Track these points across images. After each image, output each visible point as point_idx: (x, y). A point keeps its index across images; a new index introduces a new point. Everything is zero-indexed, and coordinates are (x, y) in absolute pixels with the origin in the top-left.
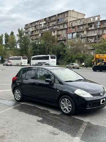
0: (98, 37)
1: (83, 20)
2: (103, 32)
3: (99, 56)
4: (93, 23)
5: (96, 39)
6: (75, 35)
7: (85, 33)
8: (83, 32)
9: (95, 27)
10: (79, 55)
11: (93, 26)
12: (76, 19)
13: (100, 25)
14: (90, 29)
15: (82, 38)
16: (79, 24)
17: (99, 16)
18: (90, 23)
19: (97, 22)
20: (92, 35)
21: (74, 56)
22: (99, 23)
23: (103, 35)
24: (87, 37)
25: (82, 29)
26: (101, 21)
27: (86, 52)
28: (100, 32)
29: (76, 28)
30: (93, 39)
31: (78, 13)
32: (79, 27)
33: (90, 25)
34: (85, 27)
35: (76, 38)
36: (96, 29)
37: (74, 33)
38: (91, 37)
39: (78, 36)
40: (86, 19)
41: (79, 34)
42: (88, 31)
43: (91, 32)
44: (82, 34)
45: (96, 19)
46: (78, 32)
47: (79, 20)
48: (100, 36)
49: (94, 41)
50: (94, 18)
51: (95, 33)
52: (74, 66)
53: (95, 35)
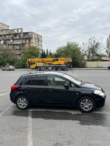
0: (22, 45)
1: (9, 31)
2: (26, 41)
3: (31, 60)
4: (18, 34)
5: (21, 46)
6: (3, 42)
7: (11, 41)
8: (10, 40)
9: (19, 37)
10: (9, 59)
11: (18, 36)
12: (2, 29)
13: (23, 36)
14: (15, 38)
15: (9, 45)
16: (5, 34)
17: (22, 29)
18: (15, 34)
19: (21, 33)
20: (17, 43)
21: (5, 60)
22: (22, 34)
23: (26, 44)
24: (13, 45)
25: (9, 38)
26: (23, 33)
27: (14, 56)
28: (23, 41)
29: (3, 36)
30: (19, 46)
31: (3, 24)
32: (6, 36)
33: (15, 35)
34: (11, 36)
35: (3, 45)
36: (20, 39)
37: (1, 40)
38: (17, 45)
39: (5, 43)
40: (11, 30)
41: (6, 41)
42: (13, 40)
43: (16, 41)
44: (9, 42)
45: (20, 31)
46: (5, 40)
47: (5, 31)
48: (24, 44)
49: (20, 48)
50: (18, 30)
51: (19, 42)
52: (9, 68)
53: (20, 43)
